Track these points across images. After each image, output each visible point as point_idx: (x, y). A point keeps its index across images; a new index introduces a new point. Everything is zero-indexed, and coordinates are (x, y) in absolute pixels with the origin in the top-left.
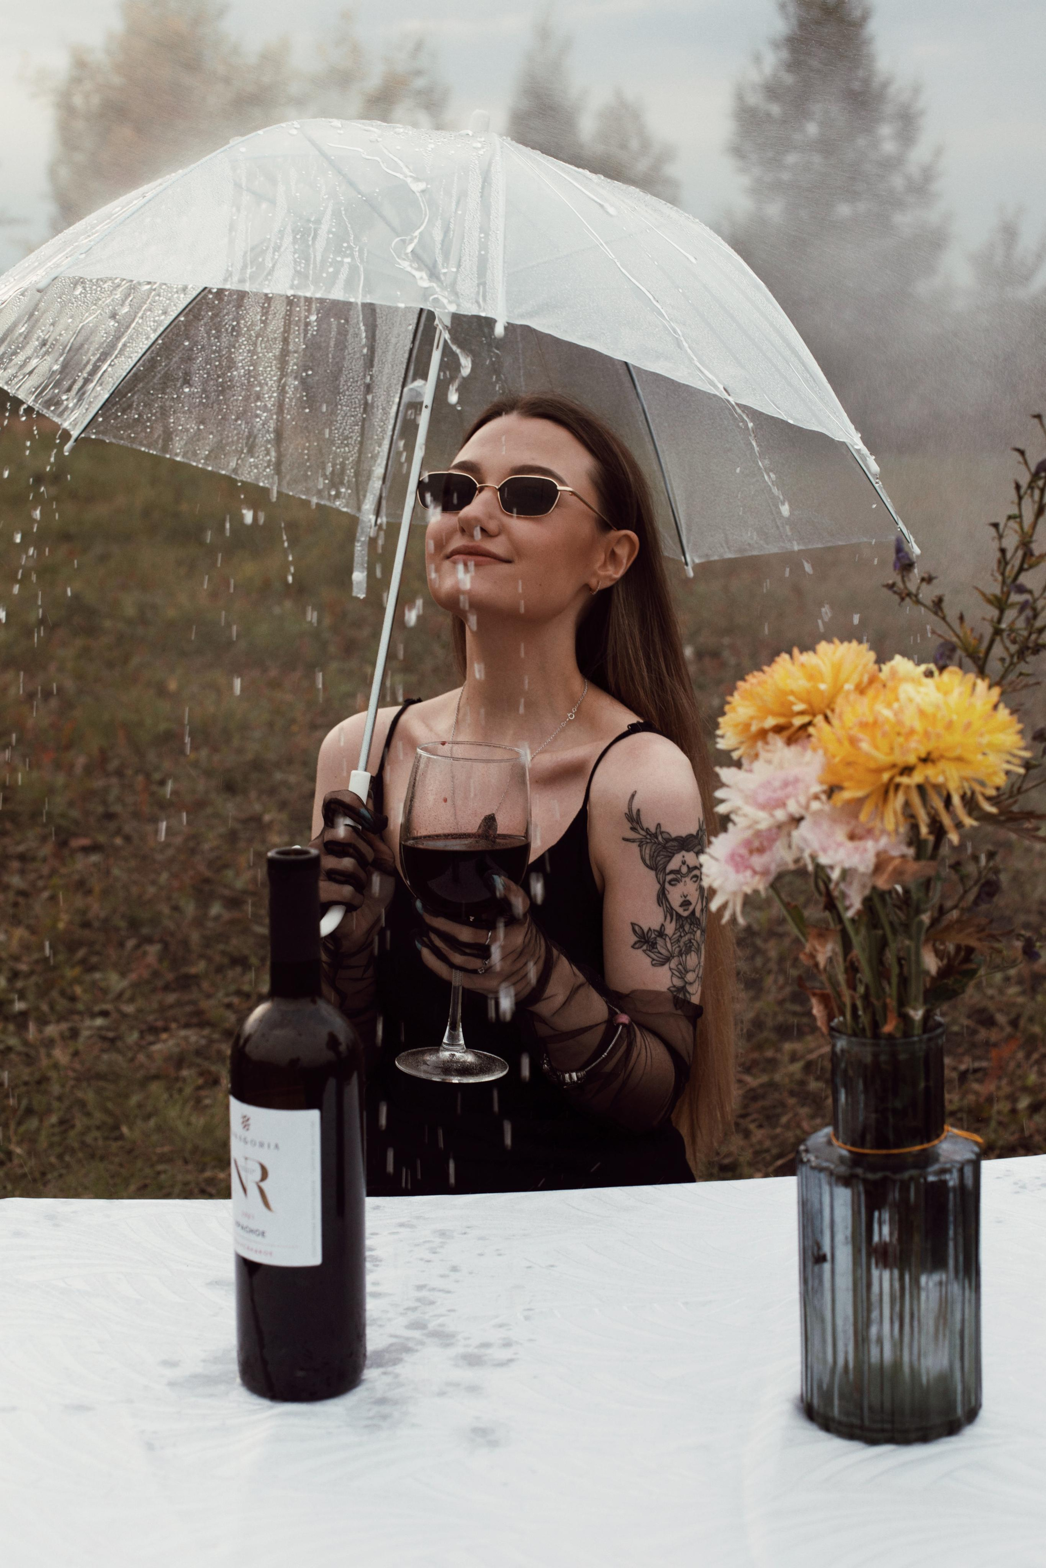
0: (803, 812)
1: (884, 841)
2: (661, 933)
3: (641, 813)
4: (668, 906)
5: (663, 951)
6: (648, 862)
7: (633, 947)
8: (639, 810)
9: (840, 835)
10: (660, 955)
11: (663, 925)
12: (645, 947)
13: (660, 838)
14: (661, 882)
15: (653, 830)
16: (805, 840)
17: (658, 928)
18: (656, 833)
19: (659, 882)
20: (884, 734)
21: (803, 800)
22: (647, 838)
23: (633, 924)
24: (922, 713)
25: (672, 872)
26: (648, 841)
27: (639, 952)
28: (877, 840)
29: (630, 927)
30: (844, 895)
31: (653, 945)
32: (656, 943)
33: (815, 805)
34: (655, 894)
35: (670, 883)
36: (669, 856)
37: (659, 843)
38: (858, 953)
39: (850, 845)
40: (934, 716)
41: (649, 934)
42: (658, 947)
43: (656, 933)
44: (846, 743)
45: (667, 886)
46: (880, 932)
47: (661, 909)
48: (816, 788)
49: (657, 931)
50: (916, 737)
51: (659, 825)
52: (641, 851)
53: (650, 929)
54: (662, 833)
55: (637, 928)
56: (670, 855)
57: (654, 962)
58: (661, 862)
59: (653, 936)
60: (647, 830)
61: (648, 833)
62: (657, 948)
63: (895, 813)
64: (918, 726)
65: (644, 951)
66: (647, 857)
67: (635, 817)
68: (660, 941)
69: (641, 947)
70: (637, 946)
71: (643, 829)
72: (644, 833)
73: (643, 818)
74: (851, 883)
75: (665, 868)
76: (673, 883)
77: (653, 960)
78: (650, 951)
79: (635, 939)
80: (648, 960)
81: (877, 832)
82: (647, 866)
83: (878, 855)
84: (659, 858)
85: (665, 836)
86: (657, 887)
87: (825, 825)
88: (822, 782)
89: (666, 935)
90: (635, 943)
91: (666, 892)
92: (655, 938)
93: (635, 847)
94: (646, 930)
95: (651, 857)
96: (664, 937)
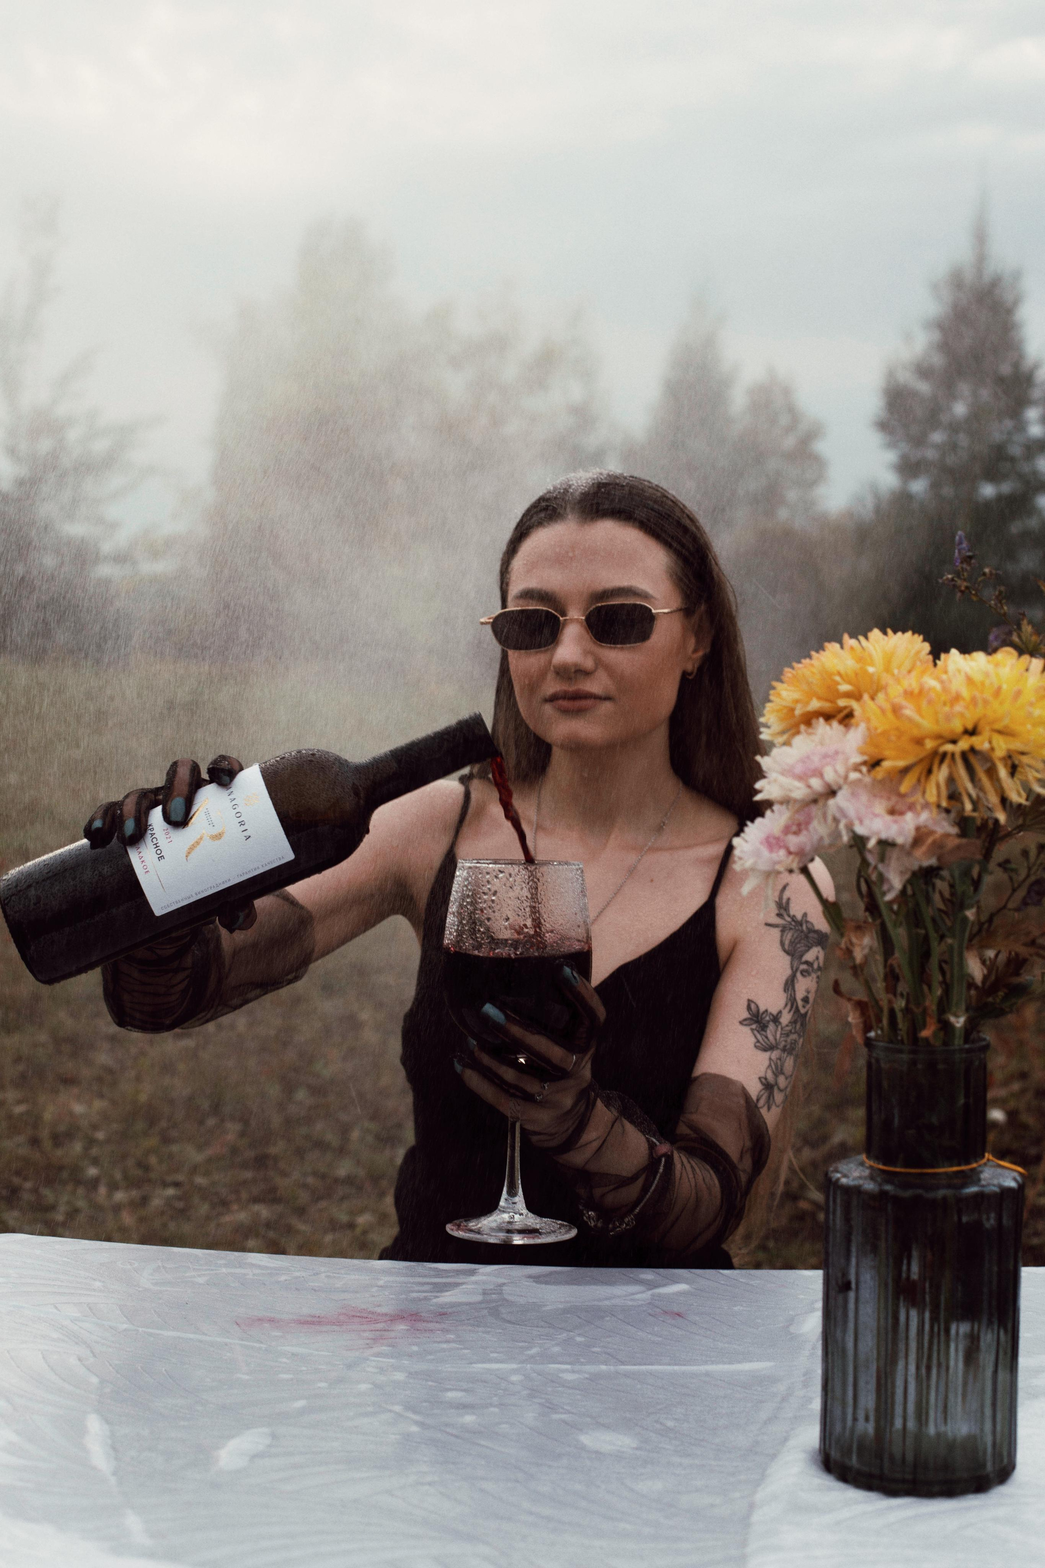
0: (841, 781)
1: (924, 817)
2: (776, 1019)
3: (791, 902)
4: (793, 995)
5: (771, 1037)
6: (786, 947)
7: (741, 1023)
8: (789, 899)
9: (880, 807)
10: (766, 1040)
11: (780, 1012)
12: (754, 1026)
13: (804, 927)
14: (794, 969)
15: (799, 917)
16: (841, 810)
17: (775, 1012)
18: (802, 921)
19: (792, 969)
20: (930, 702)
21: (841, 770)
22: (791, 924)
23: (749, 1001)
24: (969, 680)
25: (807, 963)
26: (793, 927)
27: (746, 1030)
28: (918, 815)
29: (746, 1004)
30: (882, 878)
31: (763, 1027)
32: (767, 1027)
33: (854, 776)
34: (784, 978)
35: (802, 973)
36: (809, 947)
37: (802, 931)
38: (899, 958)
39: (889, 818)
40: (983, 684)
41: (764, 1015)
42: (768, 1031)
43: (772, 1017)
44: (890, 715)
45: (798, 975)
46: (923, 932)
47: (786, 995)
48: (858, 759)
49: (773, 1015)
50: (962, 703)
51: (805, 915)
52: (782, 936)
53: (766, 1011)
54: (807, 922)
55: (753, 1006)
56: (810, 945)
57: (758, 1044)
58: (800, 950)
59: (767, 1018)
60: (793, 918)
61: (793, 920)
62: (766, 1031)
63: (938, 786)
64: (965, 693)
65: (752, 1030)
66: (787, 942)
67: (784, 905)
68: (771, 1026)
69: (751, 1025)
70: (745, 1023)
71: (789, 916)
72: (789, 919)
73: (792, 905)
74: (888, 865)
75: (801, 956)
76: (804, 973)
77: (758, 1041)
78: (758, 1031)
79: (745, 1015)
80: (753, 1040)
81: (919, 807)
82: (785, 951)
83: (918, 829)
84: (798, 946)
85: (809, 926)
86: (789, 972)
87: (864, 797)
88: (862, 753)
89: (780, 1023)
90: (745, 1020)
91: (796, 981)
92: (768, 1022)
93: (776, 933)
94: (762, 1009)
95: (791, 943)
96: (777, 1024)
